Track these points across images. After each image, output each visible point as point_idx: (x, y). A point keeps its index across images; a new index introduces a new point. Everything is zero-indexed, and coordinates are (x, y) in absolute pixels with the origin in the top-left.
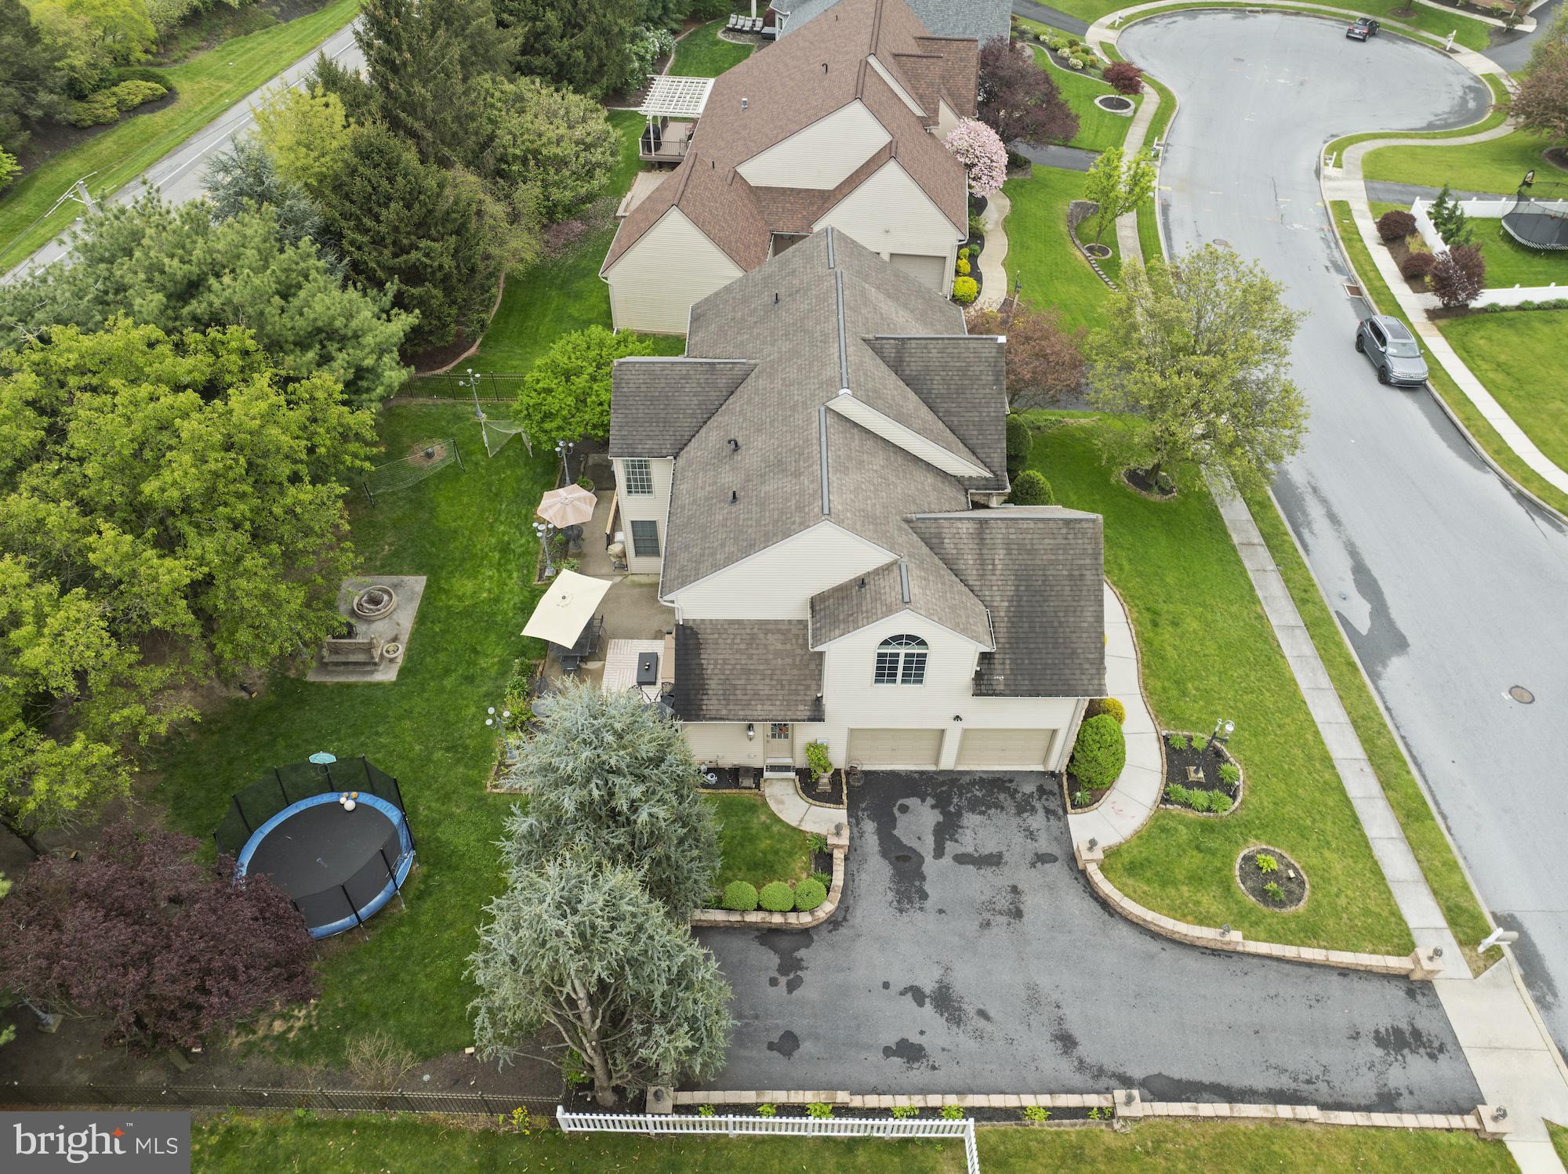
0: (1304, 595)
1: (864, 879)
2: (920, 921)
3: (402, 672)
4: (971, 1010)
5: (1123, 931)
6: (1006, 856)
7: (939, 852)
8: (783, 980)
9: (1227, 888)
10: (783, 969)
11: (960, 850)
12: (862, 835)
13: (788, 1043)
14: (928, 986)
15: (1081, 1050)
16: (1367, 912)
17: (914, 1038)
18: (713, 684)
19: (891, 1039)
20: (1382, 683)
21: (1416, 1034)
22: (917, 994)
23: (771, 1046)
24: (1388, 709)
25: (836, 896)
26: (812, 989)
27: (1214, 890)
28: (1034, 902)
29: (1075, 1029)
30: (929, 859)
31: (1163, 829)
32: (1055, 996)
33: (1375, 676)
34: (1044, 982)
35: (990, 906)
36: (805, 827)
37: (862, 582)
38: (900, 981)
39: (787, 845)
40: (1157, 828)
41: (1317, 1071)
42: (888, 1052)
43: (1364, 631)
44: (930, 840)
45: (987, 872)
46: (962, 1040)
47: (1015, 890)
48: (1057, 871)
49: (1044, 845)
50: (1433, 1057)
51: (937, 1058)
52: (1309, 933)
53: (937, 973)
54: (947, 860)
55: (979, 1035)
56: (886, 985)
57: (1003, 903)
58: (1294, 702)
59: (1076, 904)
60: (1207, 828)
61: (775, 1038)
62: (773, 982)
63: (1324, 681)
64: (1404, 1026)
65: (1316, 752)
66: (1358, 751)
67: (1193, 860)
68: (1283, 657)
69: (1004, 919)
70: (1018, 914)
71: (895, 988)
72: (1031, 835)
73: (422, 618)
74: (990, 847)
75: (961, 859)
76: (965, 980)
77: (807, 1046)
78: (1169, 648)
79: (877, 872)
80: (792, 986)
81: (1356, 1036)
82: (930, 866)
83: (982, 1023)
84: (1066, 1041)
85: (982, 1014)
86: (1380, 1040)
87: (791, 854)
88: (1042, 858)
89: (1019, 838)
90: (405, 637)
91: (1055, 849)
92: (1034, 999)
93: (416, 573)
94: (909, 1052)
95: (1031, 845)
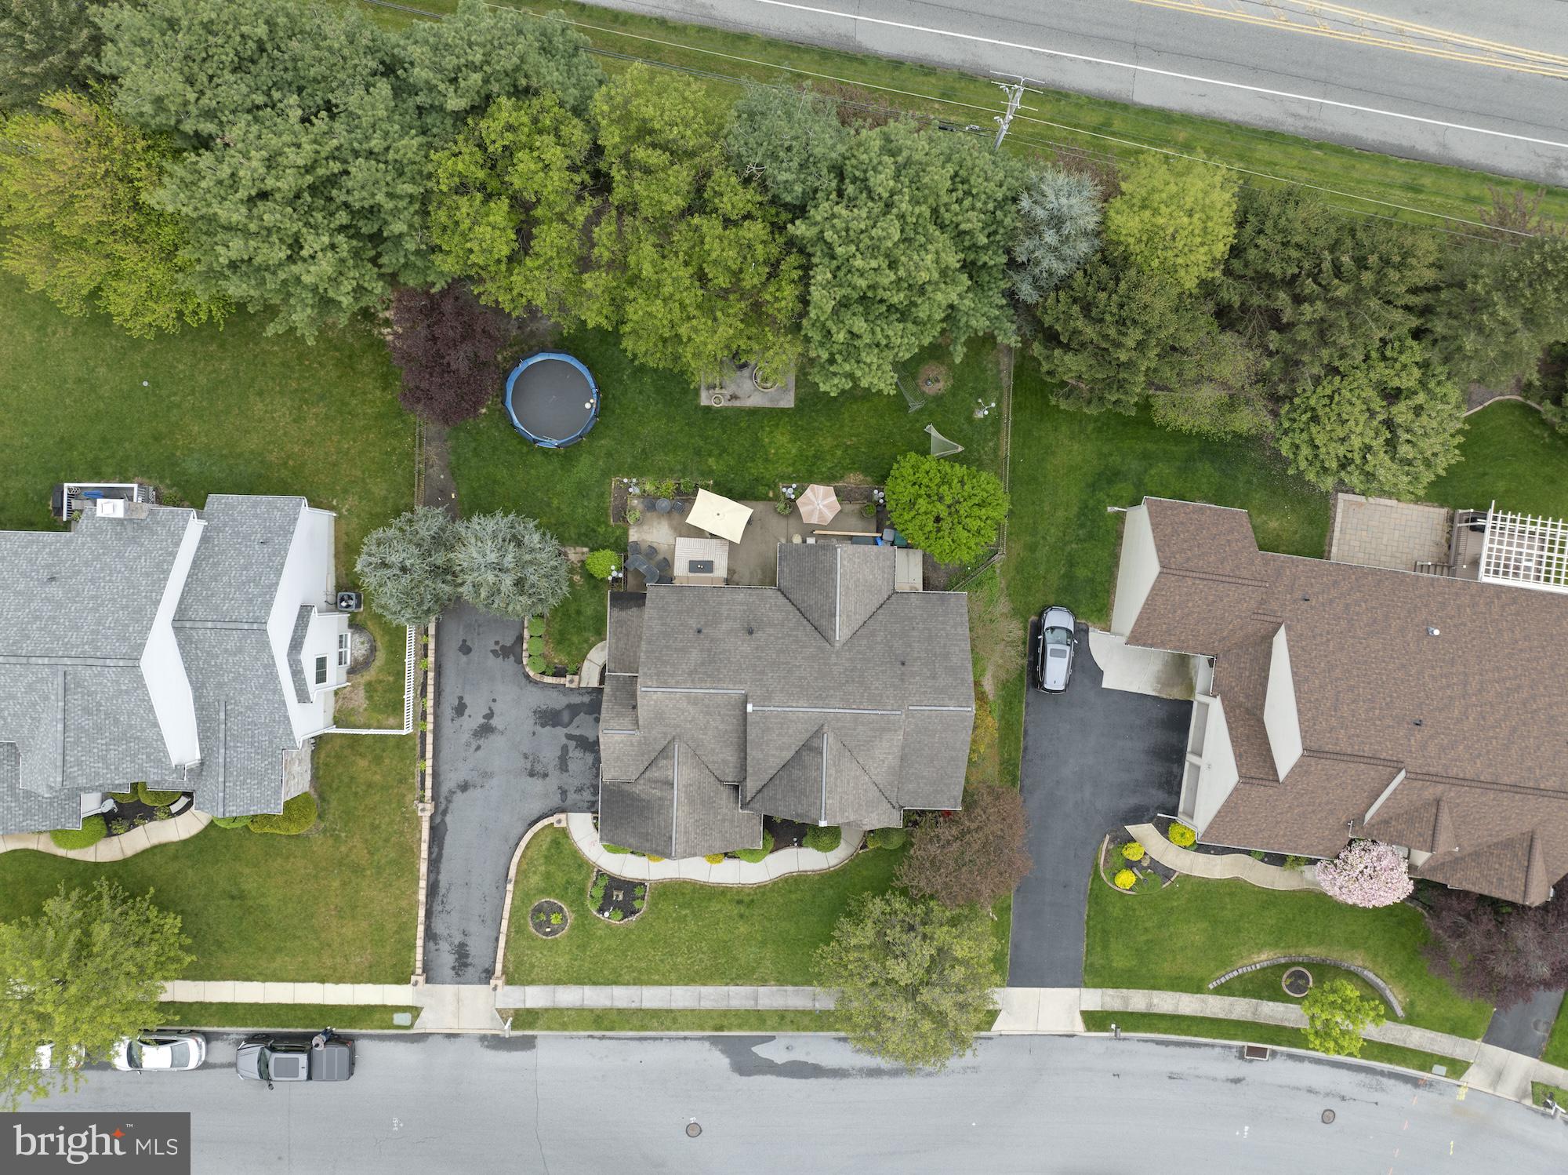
0: (787, 1019)
1: (554, 694)
2: (529, 724)
3: (708, 408)
4: (481, 742)
5: (521, 830)
6: (565, 775)
7: (569, 737)
8: (497, 648)
9: (543, 892)
10: (503, 648)
11: (571, 749)
12: (581, 694)
13: (466, 649)
14: (494, 722)
15: (459, 794)
16: (533, 966)
17: (467, 712)
18: (623, 614)
19: (467, 700)
20: (707, 1044)
21: (466, 965)
22: (490, 716)
23: (464, 641)
24: (685, 1038)
25: (538, 678)
26: (493, 663)
27: (542, 885)
28: (537, 785)
29: (470, 793)
30: (565, 730)
31: (580, 866)
32: (487, 786)
33: (714, 1041)
34: (494, 782)
35: (536, 760)
36: (586, 663)
37: (634, 707)
38: (497, 707)
39: (574, 652)
40: (581, 863)
41: (448, 908)
42: (461, 698)
43: (755, 1049)
44: (577, 732)
45: (557, 762)
46: (466, 736)
47: (545, 775)
48: (555, 800)
49: (572, 797)
50: (454, 968)
51: (457, 722)
52: (517, 928)
53: (500, 727)
54: (564, 741)
55: (468, 744)
56: (494, 700)
57: (538, 768)
58: (688, 979)
59: (536, 807)
60: (582, 891)
61: (468, 643)
62: (497, 643)
63: (706, 1004)
64: (470, 960)
65: (644, 977)
66: (647, 1004)
67: (560, 878)
68: (727, 984)
69: (529, 766)
70: (532, 774)
71: (493, 705)
72: (579, 790)
73: (753, 412)
74: (572, 766)
75: (565, 748)
76: (496, 742)
77: (464, 659)
78: (719, 907)
79: (558, 701)
80: (494, 652)
81: (465, 934)
82: (561, 732)
83: (474, 747)
84: (464, 787)
85: (478, 748)
86: (462, 945)
87: (569, 654)
88: (564, 793)
89: (577, 783)
90: (737, 404)
91: (569, 802)
92: (486, 775)
93: (796, 398)
94: (460, 709)
95: (572, 789)
